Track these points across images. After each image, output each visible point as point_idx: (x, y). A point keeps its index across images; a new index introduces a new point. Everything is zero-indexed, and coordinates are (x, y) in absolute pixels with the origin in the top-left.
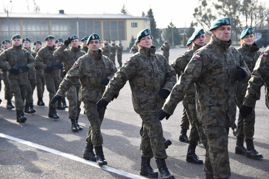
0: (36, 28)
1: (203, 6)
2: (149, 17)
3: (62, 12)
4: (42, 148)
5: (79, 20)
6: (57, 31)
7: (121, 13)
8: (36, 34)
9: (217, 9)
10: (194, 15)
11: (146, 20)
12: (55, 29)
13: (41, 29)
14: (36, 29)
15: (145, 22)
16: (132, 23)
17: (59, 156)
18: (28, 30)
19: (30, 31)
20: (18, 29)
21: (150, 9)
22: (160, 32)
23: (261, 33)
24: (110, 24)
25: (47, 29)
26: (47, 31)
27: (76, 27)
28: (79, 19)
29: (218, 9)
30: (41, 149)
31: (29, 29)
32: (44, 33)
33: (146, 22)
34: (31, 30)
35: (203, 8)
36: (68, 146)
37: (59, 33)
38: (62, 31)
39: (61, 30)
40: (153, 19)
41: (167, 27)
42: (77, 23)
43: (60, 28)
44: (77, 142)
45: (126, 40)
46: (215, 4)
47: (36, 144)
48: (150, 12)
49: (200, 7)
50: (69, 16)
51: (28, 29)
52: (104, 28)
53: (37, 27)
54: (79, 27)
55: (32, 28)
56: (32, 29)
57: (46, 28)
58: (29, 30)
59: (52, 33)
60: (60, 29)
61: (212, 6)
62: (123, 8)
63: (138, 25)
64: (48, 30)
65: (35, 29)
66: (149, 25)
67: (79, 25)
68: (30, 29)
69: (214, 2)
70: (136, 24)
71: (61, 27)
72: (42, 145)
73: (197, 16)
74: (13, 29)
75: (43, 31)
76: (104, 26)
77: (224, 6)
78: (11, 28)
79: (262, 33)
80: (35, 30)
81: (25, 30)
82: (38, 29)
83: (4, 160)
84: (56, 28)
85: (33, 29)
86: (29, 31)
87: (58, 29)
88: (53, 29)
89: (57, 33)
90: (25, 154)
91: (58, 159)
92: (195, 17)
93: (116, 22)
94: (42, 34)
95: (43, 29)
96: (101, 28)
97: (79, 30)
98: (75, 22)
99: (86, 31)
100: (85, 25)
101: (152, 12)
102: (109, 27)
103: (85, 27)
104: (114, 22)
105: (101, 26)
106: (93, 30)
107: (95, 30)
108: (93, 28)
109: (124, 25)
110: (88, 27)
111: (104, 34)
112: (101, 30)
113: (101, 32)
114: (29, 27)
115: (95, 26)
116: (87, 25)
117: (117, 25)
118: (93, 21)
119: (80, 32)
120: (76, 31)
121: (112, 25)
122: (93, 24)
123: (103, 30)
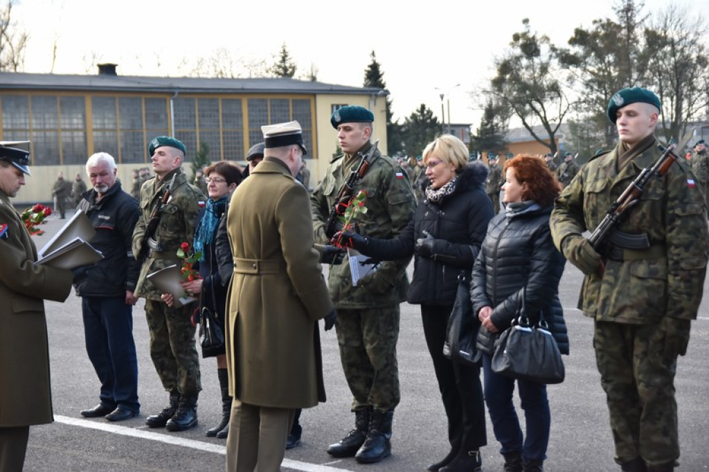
0: (44, 119)
1: (527, 58)
2: (370, 86)
3: (108, 70)
5: (176, 95)
6: (109, 130)
7: (275, 76)
8: (45, 137)
9: (563, 67)
10: (498, 83)
12: (104, 124)
13: (59, 124)
14: (45, 124)
15: (372, 103)
16: (332, 106)
18: (18, 127)
19: (26, 130)
21: (371, 63)
24: (269, 108)
25: (77, 121)
26: (77, 130)
27: (167, 116)
28: (177, 91)
29: (568, 68)
31: (23, 121)
32: (68, 134)
33: (375, 104)
34: (28, 127)
35: (524, 62)
38: (123, 130)
39: (121, 126)
42: (172, 102)
45: (317, 157)
46: (559, 52)
48: (374, 74)
49: (518, 59)
50: (139, 83)
51: (18, 122)
53: (47, 116)
54: (175, 115)
55: (30, 118)
56: (30, 124)
57: (75, 121)
58: (23, 127)
59: (95, 134)
60: (117, 124)
61: (551, 56)
62: (284, 60)
64: (80, 127)
65: (40, 124)
66: (382, 111)
67: (175, 110)
68: (26, 124)
69: (556, 46)
73: (507, 87)
75: (65, 130)
76: (249, 116)
77: (585, 57)
80: (42, 127)
81: (10, 127)
82: (52, 121)
84: (106, 121)
85: (34, 121)
86: (21, 130)
87: (112, 122)
88: (96, 122)
89: (107, 134)
92: (500, 90)
93: (288, 101)
94: (64, 140)
95: (65, 124)
96: (242, 120)
97: (175, 126)
98: (165, 100)
99: (198, 131)
100: (194, 111)
101: (378, 72)
102: (267, 116)
103: (194, 116)
104: (281, 100)
105: (241, 115)
106: (218, 126)
107: (223, 126)
108: (218, 121)
109: (310, 110)
110: (203, 116)
111: (250, 138)
112: (242, 126)
113: (242, 133)
114: (22, 115)
115: (223, 115)
116: (199, 110)
117: (289, 111)
118: (217, 100)
119: (180, 133)
120: (167, 129)
121: (275, 110)
122: (218, 106)
123: (250, 126)
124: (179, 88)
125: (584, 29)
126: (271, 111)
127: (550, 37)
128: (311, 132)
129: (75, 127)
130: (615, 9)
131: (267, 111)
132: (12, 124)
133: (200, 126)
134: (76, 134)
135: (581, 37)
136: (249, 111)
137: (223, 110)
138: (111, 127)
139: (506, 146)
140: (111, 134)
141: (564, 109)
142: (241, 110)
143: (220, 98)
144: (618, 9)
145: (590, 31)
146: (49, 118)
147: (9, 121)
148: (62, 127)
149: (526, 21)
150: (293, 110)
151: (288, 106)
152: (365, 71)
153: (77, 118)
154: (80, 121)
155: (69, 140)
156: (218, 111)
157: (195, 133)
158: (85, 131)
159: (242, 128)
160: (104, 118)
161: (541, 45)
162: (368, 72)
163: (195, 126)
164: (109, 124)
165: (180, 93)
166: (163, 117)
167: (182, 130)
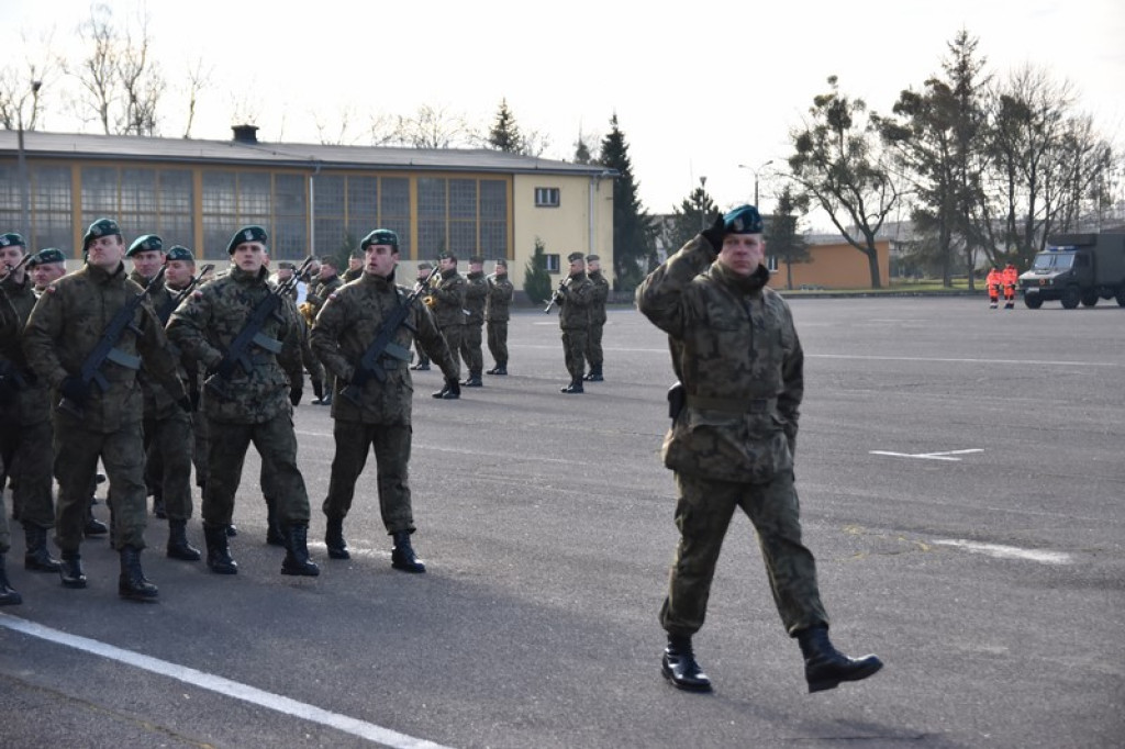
0: (138, 198)
1: (834, 130)
2: (609, 165)
3: (245, 134)
4: (241, 692)
5: (317, 172)
6: (225, 215)
8: (138, 222)
9: (889, 144)
10: (796, 163)
11: (595, 179)
12: (219, 207)
13: (158, 206)
14: (138, 206)
15: (593, 187)
16: (537, 190)
17: (319, 726)
18: (103, 208)
19: (113, 213)
20: (63, 200)
21: (611, 132)
22: (652, 228)
23: (1071, 247)
24: (447, 192)
25: (182, 203)
26: (182, 214)
27: (305, 198)
29: (895, 145)
30: (238, 696)
31: (109, 201)
32: (169, 219)
33: (598, 189)
34: (116, 209)
35: (831, 135)
36: (347, 688)
37: (233, 220)
38: (244, 216)
39: (241, 211)
40: (628, 173)
41: (682, 211)
42: (311, 180)
43: (237, 200)
44: (380, 672)
46: (881, 123)
47: (214, 677)
49: (821, 131)
50: (274, 154)
51: (103, 201)
52: (420, 208)
53: (141, 195)
54: (316, 198)
55: (120, 198)
56: (120, 205)
57: (179, 202)
58: (110, 208)
59: (205, 219)
60: (236, 207)
61: (869, 129)
62: (502, 125)
63: (564, 197)
64: (186, 210)
65: (133, 205)
66: (608, 199)
67: (315, 192)
68: (113, 205)
69: (877, 115)
70: (555, 192)
71: (241, 197)
72: (242, 682)
73: (806, 168)
74: (41, 203)
75: (164, 214)
76: (419, 200)
77: (919, 131)
78: (33, 195)
79: (1077, 247)
80: (135, 209)
81: (91, 208)
82: (148, 202)
83: (95, 737)
84: (222, 203)
85: (124, 201)
87: (229, 204)
88: (208, 205)
89: (222, 220)
90: (180, 716)
91: (316, 737)
92: (797, 172)
93: (474, 182)
94: (163, 226)
95: (165, 206)
96: (409, 206)
97: (316, 211)
98: (303, 177)
99: (347, 219)
100: (343, 192)
101: (621, 144)
102: (444, 201)
103: (343, 200)
104: (465, 181)
105: (408, 199)
106: (376, 213)
107: (382, 213)
108: (376, 207)
109: (505, 194)
110: (355, 200)
111: (419, 230)
112: (409, 213)
113: (409, 223)
114: (109, 193)
115: (382, 199)
116: (349, 192)
117: (475, 195)
118: (375, 178)
119: (322, 221)
120: (305, 215)
121: (455, 195)
122: (376, 187)
123: (419, 214)
124: (321, 162)
125: (915, 91)
126: (450, 195)
127: (866, 102)
128: (506, 224)
129: (180, 210)
130: (946, 66)
131: (444, 194)
132: (94, 204)
133: (350, 212)
134: (180, 219)
135: (909, 103)
136: (419, 195)
137: (382, 192)
138: (228, 211)
139: (807, 250)
140: (228, 220)
141: (888, 200)
142: (408, 193)
143: (379, 176)
144: (950, 67)
145: (922, 95)
146: (145, 198)
147: (91, 201)
148: (162, 209)
149: (833, 80)
150: (481, 194)
151: (475, 189)
152: (603, 142)
153: (182, 199)
154: (186, 203)
155: (169, 227)
156: (375, 193)
157: (343, 221)
158: (192, 214)
159: (409, 217)
160: (219, 199)
161: (854, 113)
162: (607, 144)
163: (343, 211)
164: (225, 207)
165: (322, 169)
166: (299, 199)
167: (325, 217)
